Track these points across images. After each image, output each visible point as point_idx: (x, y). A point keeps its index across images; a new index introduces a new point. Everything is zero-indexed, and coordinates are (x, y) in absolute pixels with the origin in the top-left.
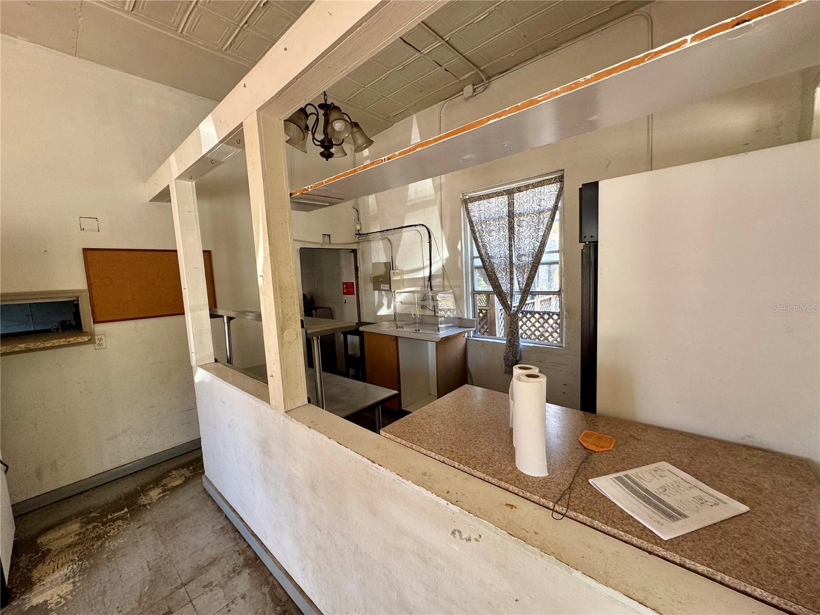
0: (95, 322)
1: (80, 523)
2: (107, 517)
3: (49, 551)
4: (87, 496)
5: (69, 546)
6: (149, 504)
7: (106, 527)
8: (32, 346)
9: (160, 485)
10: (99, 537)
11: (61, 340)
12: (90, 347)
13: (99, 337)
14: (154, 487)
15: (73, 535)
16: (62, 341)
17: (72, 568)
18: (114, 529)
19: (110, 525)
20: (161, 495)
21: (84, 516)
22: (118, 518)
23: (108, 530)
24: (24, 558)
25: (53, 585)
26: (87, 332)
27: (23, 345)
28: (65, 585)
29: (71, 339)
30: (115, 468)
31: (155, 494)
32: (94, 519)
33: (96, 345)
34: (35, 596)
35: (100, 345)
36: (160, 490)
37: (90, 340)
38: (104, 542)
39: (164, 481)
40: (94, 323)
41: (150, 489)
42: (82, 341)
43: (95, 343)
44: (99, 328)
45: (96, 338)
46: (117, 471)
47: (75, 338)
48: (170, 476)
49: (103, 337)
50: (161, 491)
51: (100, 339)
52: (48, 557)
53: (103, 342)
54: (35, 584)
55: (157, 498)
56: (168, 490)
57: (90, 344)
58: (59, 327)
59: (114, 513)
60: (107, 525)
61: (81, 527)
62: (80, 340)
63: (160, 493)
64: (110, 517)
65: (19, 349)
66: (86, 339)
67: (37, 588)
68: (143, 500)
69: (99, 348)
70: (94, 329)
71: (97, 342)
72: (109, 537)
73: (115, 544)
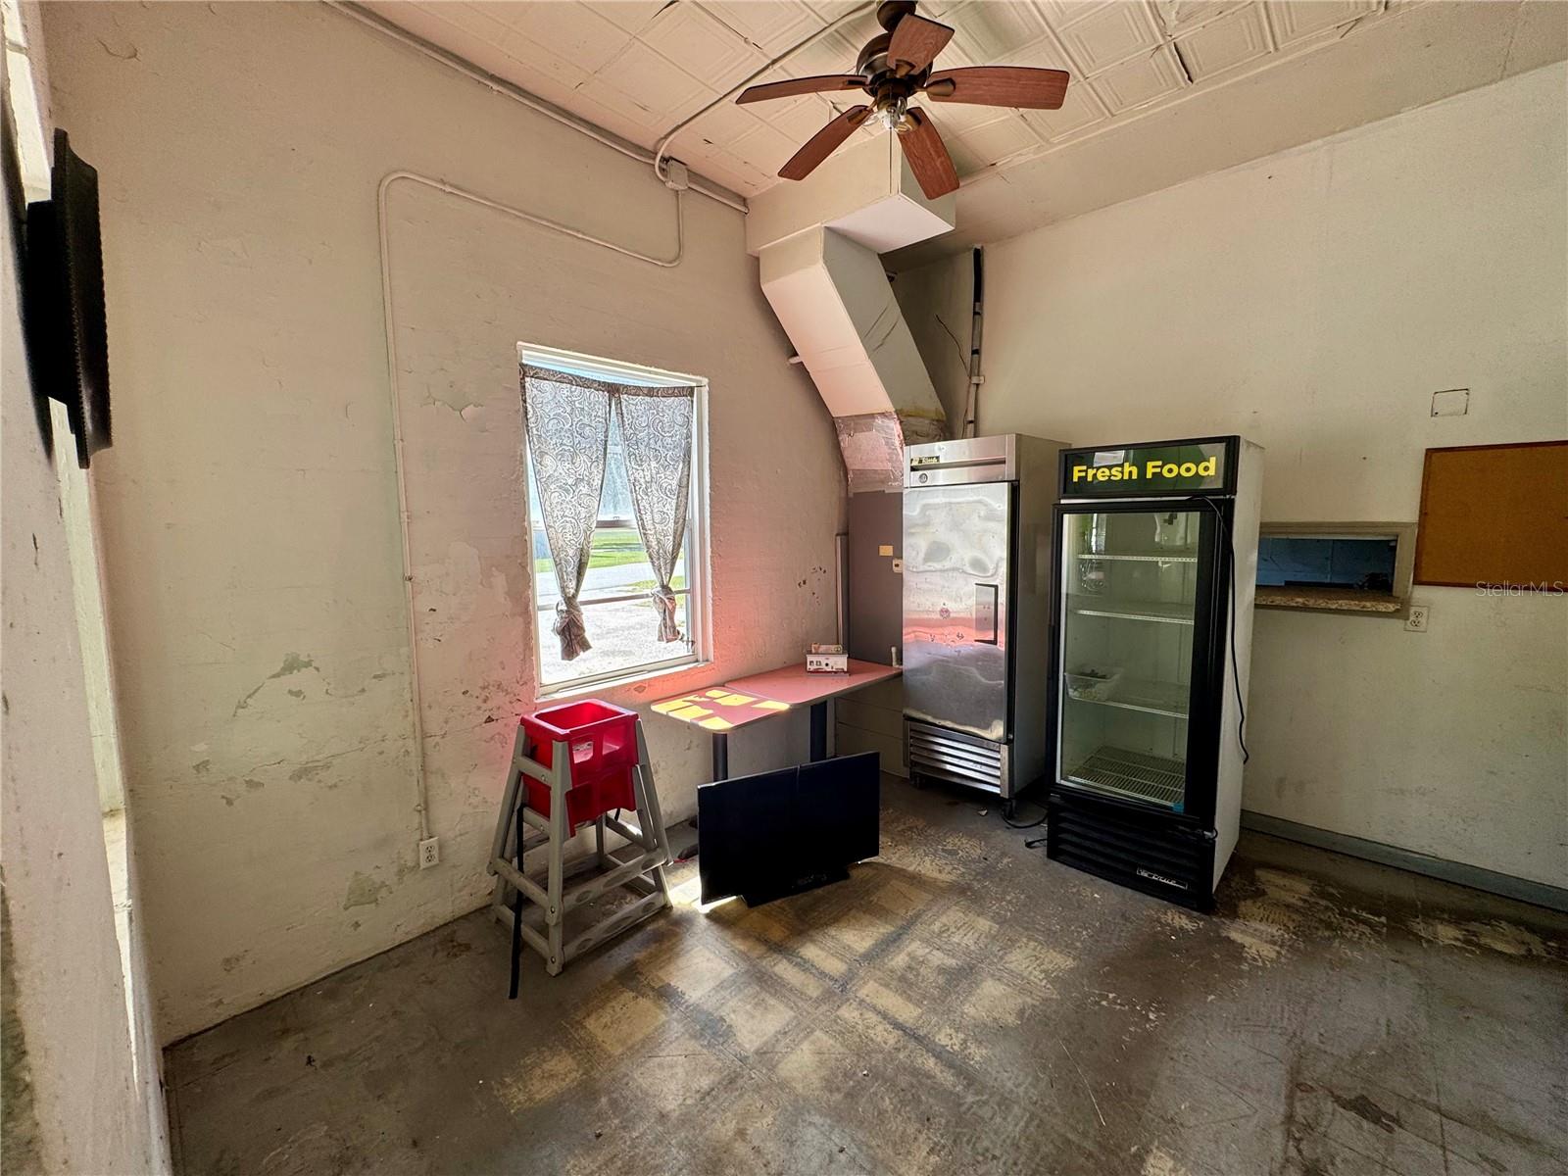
0: (1417, 582)
1: (1312, 889)
2: (1349, 907)
3: (1264, 893)
4: (1331, 860)
5: (1288, 906)
6: (1428, 941)
7: (1344, 921)
8: (1311, 603)
9: (1462, 926)
10: (1329, 926)
11: (1352, 603)
12: (1397, 624)
13: (1419, 610)
14: (1449, 922)
15: (1297, 896)
16: (1354, 605)
17: (1283, 935)
18: (1354, 931)
19: (1350, 923)
20: (1458, 944)
21: (1320, 881)
22: (1365, 922)
23: (1346, 925)
24: (1237, 879)
25: (1255, 934)
26: (1398, 598)
27: (1300, 600)
28: (1268, 946)
29: (1368, 604)
30: (1388, 846)
31: (1447, 933)
32: (1330, 897)
33: (1408, 622)
34: (1236, 930)
35: (1416, 624)
36: (1459, 934)
37: (1397, 610)
38: (1334, 937)
39: (1474, 926)
40: (1414, 583)
41: (1442, 921)
42: (1384, 610)
43: (1408, 619)
44: (1421, 593)
45: (1412, 610)
46: (1389, 853)
47: (1374, 603)
48: (1492, 926)
49: (1425, 611)
50: (1461, 937)
51: (1418, 615)
52: (1261, 899)
53: (1423, 620)
54: (1239, 918)
55: (1447, 942)
56: (1478, 946)
57: (1399, 618)
58: (1366, 584)
59: (1363, 910)
60: (1347, 919)
61: (1311, 895)
62: (1382, 607)
63: (1457, 939)
64: (1354, 911)
65: (1295, 604)
66: (1391, 607)
67: (1239, 923)
68: (1419, 927)
69: (1412, 628)
70: (1411, 593)
71: (1412, 618)
72: (1343, 936)
73: (1349, 953)
